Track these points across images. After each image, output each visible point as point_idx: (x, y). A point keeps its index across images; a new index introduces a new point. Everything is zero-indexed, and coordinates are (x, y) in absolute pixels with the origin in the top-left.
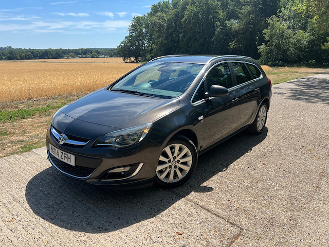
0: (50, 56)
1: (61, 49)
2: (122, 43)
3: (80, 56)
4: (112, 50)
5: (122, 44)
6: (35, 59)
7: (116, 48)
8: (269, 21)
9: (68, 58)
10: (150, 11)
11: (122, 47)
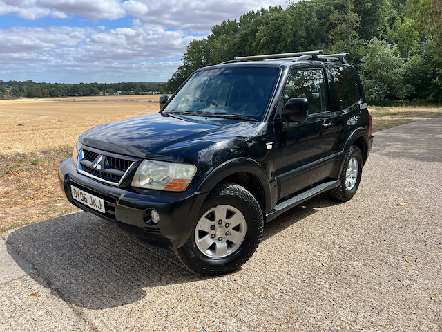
0: (81, 93)
1: (96, 83)
2: (175, 75)
3: (120, 92)
4: (162, 85)
5: (174, 77)
6: (62, 96)
7: (167, 82)
8: (370, 45)
9: (104, 95)
10: (211, 34)
11: (174, 80)
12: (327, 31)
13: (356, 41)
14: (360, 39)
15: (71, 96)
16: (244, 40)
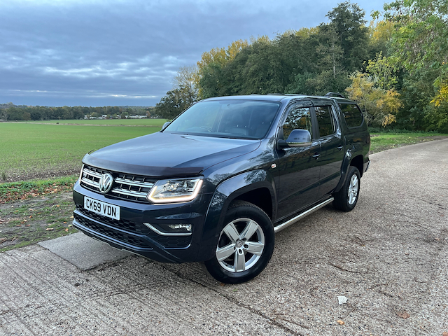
0: (65, 116)
1: (80, 107)
2: (163, 99)
3: (106, 116)
4: (149, 109)
5: (163, 102)
6: (45, 119)
7: (155, 106)
8: (352, 77)
9: (89, 119)
10: (200, 60)
11: (163, 105)
12: (313, 61)
13: (340, 72)
14: (344, 69)
15: (54, 119)
16: (233, 68)
